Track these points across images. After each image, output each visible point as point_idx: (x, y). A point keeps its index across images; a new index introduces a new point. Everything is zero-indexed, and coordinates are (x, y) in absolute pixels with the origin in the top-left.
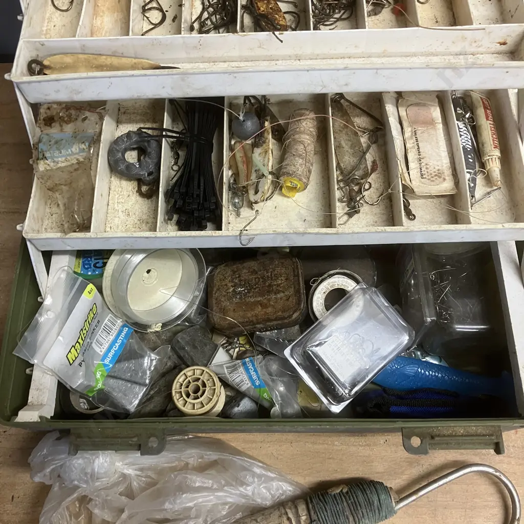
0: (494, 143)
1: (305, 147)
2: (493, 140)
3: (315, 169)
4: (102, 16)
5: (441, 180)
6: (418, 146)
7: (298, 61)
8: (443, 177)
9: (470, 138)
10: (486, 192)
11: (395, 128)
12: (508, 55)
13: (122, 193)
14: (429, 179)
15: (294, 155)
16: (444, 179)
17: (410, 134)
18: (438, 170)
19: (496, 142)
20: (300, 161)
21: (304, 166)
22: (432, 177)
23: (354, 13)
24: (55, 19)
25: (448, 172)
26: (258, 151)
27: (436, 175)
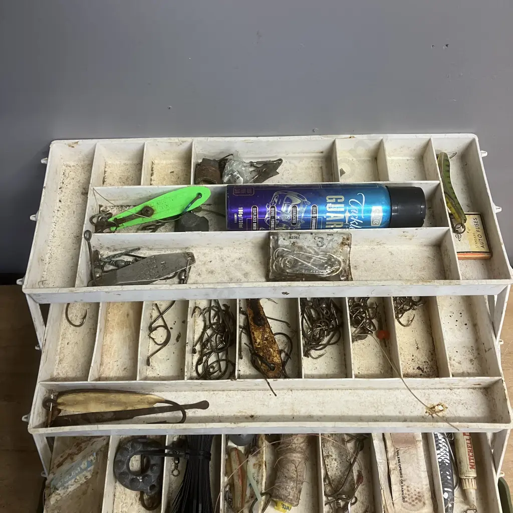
0: (470, 462)
1: (296, 468)
2: (470, 459)
3: (305, 488)
4: (111, 333)
5: (421, 504)
6: (400, 468)
7: (290, 392)
8: (423, 500)
9: (448, 450)
10: (463, 510)
11: (379, 451)
12: (482, 390)
13: (126, 501)
14: (410, 503)
15: (286, 477)
16: (424, 503)
17: (393, 453)
18: (419, 493)
19: (472, 461)
20: (292, 484)
21: (295, 489)
22: (413, 501)
23: (341, 337)
24: (69, 336)
25: (427, 495)
26: (252, 460)
27: (416, 499)
